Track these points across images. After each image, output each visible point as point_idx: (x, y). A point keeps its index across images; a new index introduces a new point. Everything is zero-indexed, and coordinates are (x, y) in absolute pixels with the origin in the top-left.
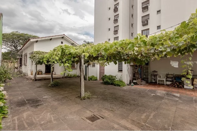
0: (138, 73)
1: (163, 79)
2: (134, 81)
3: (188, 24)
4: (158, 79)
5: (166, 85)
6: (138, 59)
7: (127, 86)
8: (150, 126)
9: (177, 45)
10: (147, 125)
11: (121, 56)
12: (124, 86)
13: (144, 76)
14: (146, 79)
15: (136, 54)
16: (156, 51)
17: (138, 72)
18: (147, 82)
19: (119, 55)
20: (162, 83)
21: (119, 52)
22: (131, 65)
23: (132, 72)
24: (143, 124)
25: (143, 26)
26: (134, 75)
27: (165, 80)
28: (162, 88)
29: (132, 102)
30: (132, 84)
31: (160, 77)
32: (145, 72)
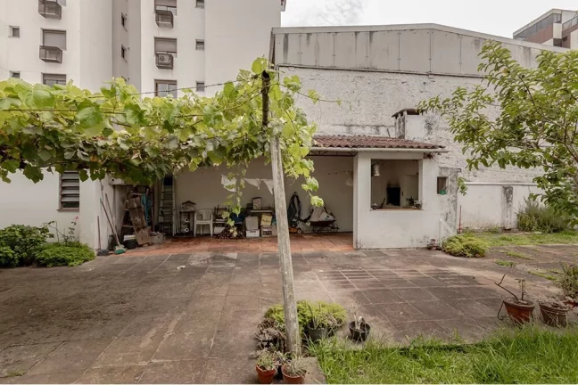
0: (140, 211)
1: (208, 222)
2: (127, 237)
3: (237, 92)
4: (197, 222)
5: (214, 235)
6: (133, 165)
7: (99, 257)
8: (162, 361)
9: (225, 137)
10: (155, 361)
11: (61, 151)
12: (86, 261)
13: (161, 219)
14: (166, 227)
15: (125, 147)
16: (183, 148)
17: (139, 207)
18: (168, 235)
19: (50, 144)
20: (206, 232)
21: (55, 133)
22: (114, 186)
23: (120, 208)
24: (144, 364)
25: (159, 67)
26: (126, 219)
27: (211, 223)
28: (204, 245)
29: (113, 309)
30: (120, 247)
31: (201, 217)
32: (161, 205)
